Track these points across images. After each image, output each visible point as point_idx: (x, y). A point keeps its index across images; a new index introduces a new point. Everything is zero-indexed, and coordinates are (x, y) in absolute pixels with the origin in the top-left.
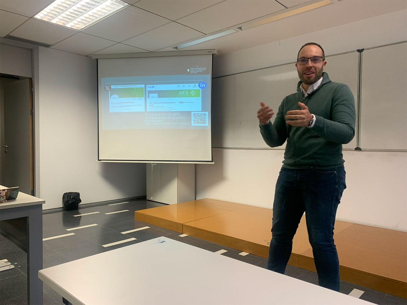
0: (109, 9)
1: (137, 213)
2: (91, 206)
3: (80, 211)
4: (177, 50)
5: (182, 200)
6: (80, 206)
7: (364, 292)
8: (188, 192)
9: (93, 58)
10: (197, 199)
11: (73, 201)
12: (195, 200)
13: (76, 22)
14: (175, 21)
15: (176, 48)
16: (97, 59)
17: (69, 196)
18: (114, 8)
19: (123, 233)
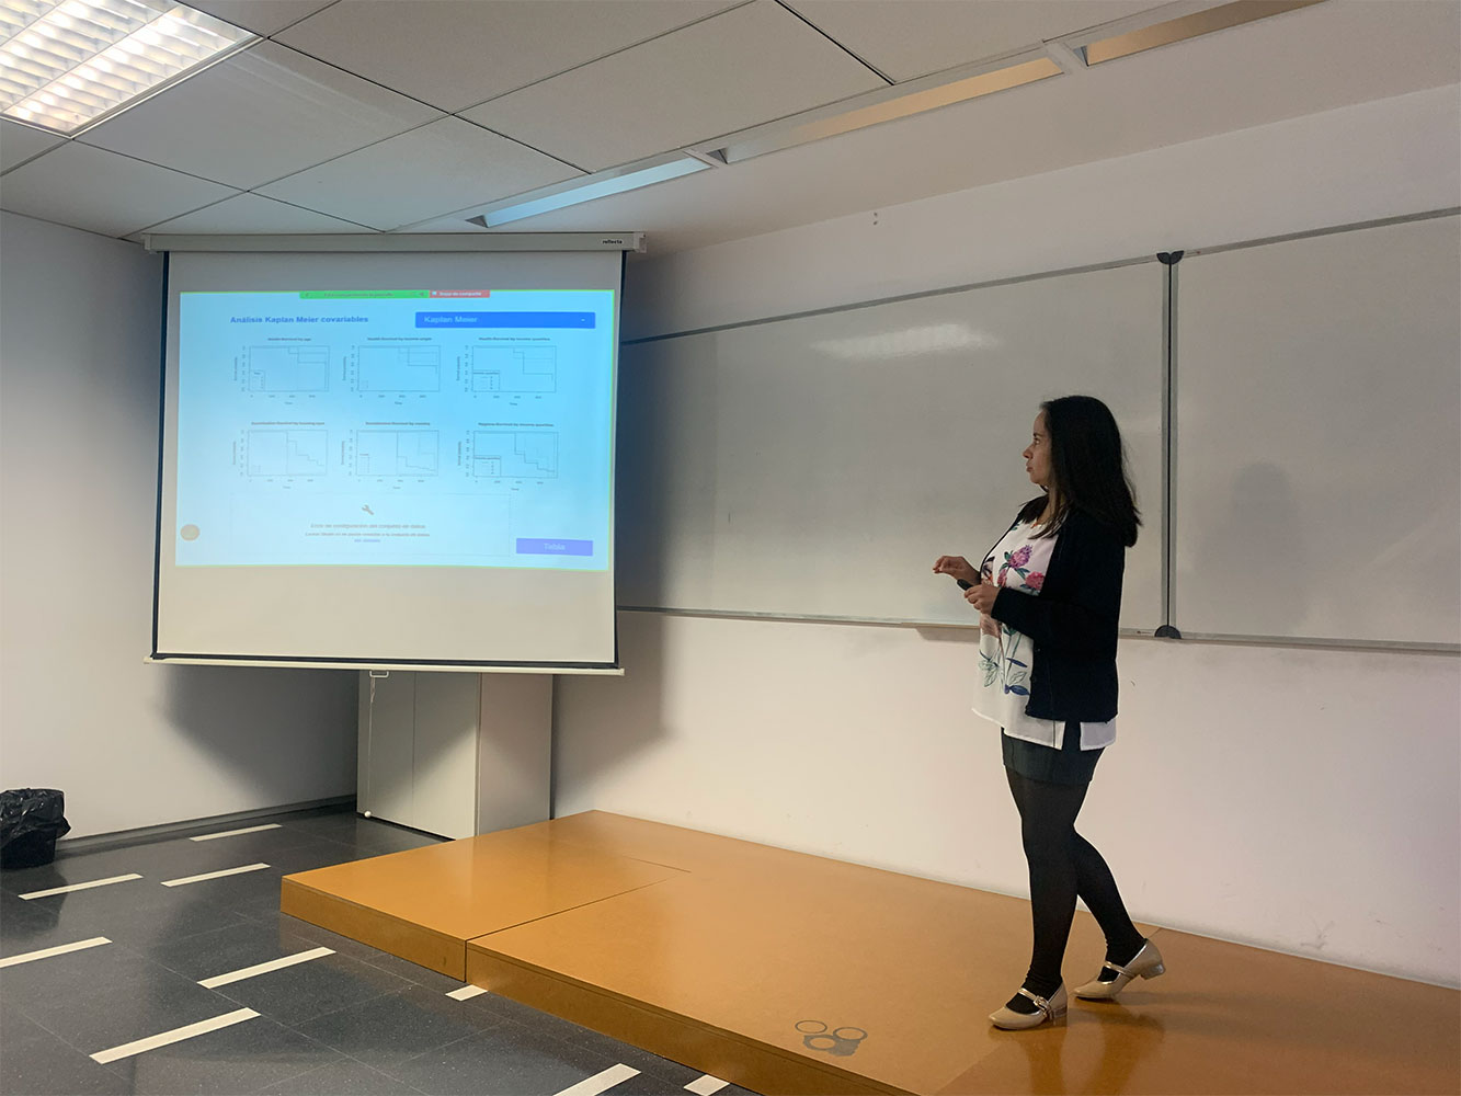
0: (179, 51)
1: (290, 884)
2: (114, 846)
3: (65, 867)
4: (483, 229)
5: (495, 823)
6: (63, 847)
8: (520, 786)
9: (147, 247)
10: (562, 813)
11: (31, 828)
12: (551, 818)
13: (51, 101)
14: (460, 114)
15: (481, 220)
16: (167, 254)
17: (14, 807)
18: (199, 48)
19: (209, 983)
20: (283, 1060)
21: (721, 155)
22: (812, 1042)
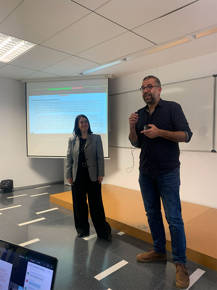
1: (51, 197)
2: (22, 189)
3: (14, 193)
6: (13, 190)
7: (205, 272)
9: (22, 82)
14: (75, 55)
15: (81, 74)
16: (26, 83)
19: (37, 213)
20: (49, 227)
21: (125, 59)
22: (140, 227)
